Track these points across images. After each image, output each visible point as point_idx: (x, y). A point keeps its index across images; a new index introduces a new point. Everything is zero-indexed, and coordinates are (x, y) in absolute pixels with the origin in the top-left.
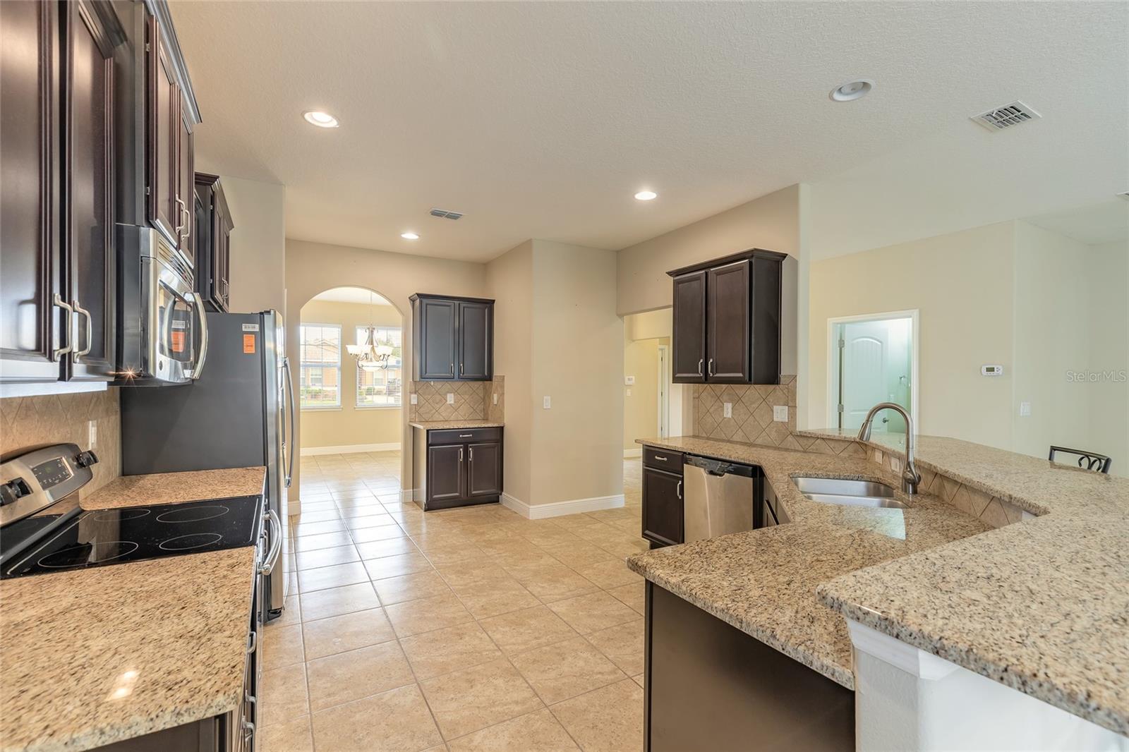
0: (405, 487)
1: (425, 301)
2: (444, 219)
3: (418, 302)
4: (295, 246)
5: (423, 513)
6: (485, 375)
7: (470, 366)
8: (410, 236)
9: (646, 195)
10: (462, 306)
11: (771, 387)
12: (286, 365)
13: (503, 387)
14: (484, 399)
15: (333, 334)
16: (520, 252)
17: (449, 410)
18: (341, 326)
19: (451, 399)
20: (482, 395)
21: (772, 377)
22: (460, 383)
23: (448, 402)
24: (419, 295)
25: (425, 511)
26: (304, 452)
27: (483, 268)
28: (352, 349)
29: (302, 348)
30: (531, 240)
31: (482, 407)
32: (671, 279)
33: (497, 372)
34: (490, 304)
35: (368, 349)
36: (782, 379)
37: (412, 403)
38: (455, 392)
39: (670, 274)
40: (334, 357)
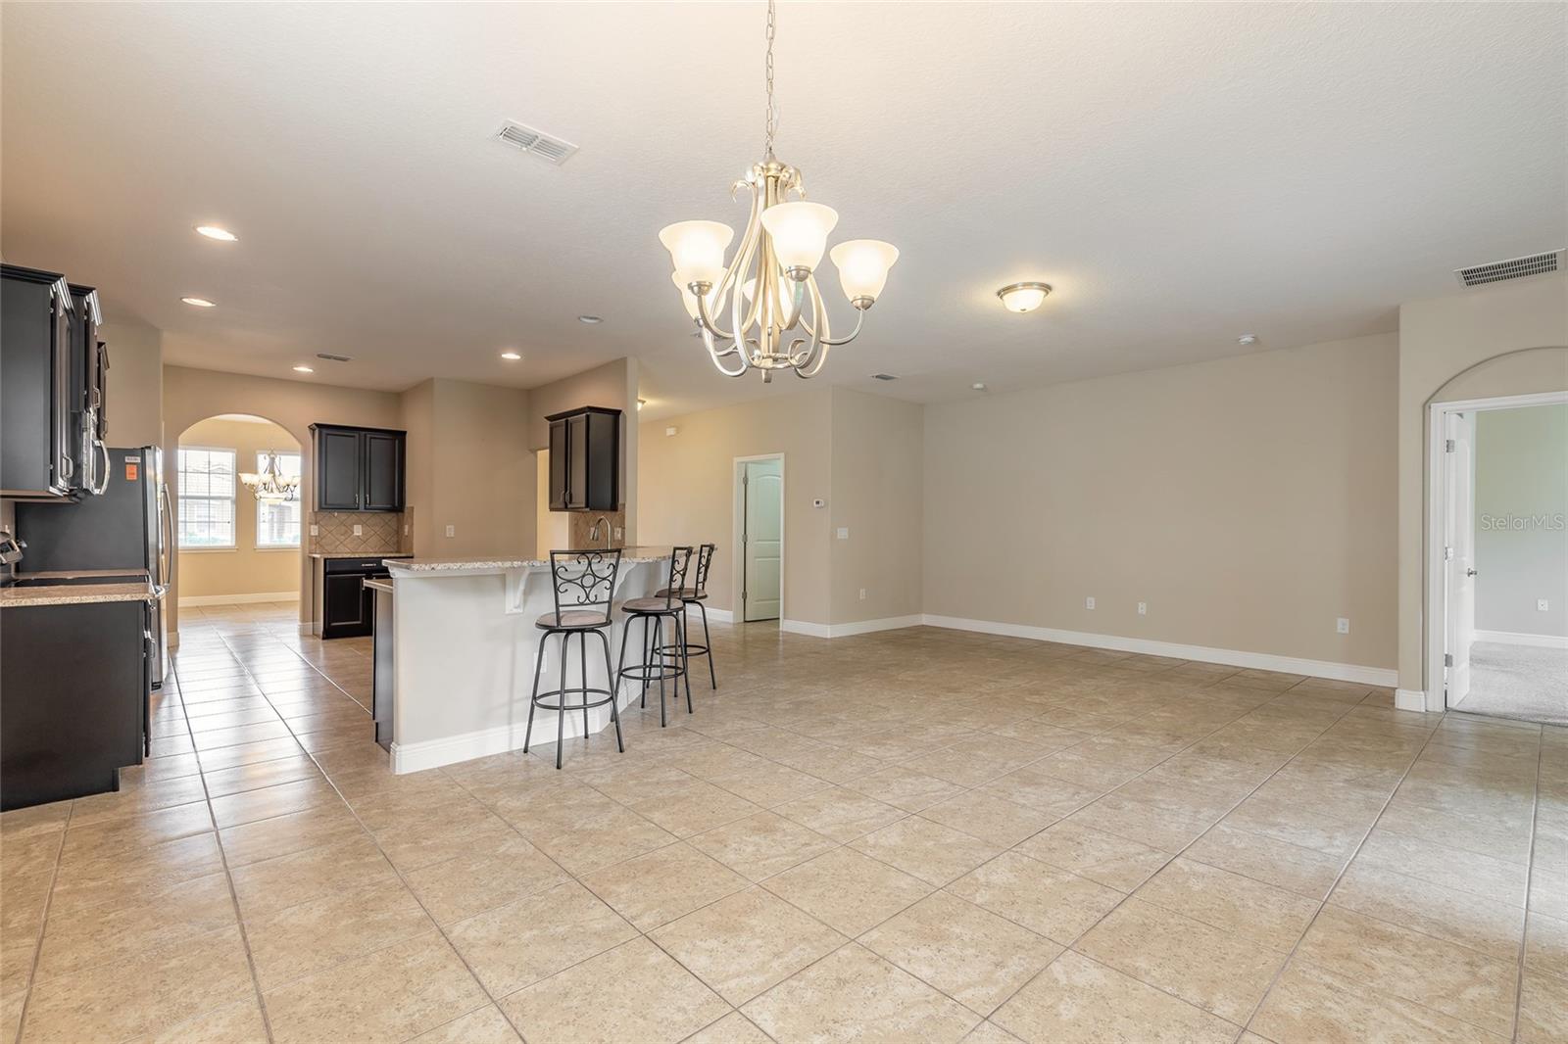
0: (304, 620)
1: (325, 431)
2: (332, 360)
3: (317, 431)
4: (176, 373)
5: (320, 641)
6: (396, 505)
7: (379, 497)
8: (304, 369)
9: (511, 356)
10: (368, 436)
11: (614, 513)
12: (165, 492)
13: (412, 518)
14: (397, 532)
15: (226, 459)
16: (423, 387)
17: (355, 542)
18: (235, 450)
19: (358, 531)
20: (395, 528)
21: (614, 506)
22: (368, 516)
23: (356, 534)
24: (318, 425)
25: (324, 639)
26: (183, 602)
27: (396, 398)
28: (246, 478)
29: (181, 476)
30: (432, 379)
31: (395, 539)
32: (549, 422)
33: (408, 504)
34: (400, 436)
35: (268, 477)
36: (619, 507)
37: (312, 534)
38: (363, 524)
39: (548, 418)
40: (225, 487)
